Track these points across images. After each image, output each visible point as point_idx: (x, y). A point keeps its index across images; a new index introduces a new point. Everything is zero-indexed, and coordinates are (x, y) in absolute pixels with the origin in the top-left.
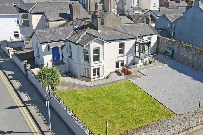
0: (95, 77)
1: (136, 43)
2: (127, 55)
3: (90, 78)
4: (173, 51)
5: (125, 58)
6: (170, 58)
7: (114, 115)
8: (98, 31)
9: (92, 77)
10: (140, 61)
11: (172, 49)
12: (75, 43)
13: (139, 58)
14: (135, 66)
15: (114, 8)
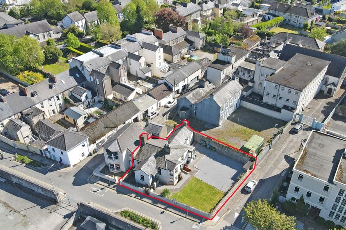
2: (185, 159)
6: (205, 148)
7: (201, 200)
10: (192, 159)
11: (204, 141)
14: (190, 164)
15: (124, 76)
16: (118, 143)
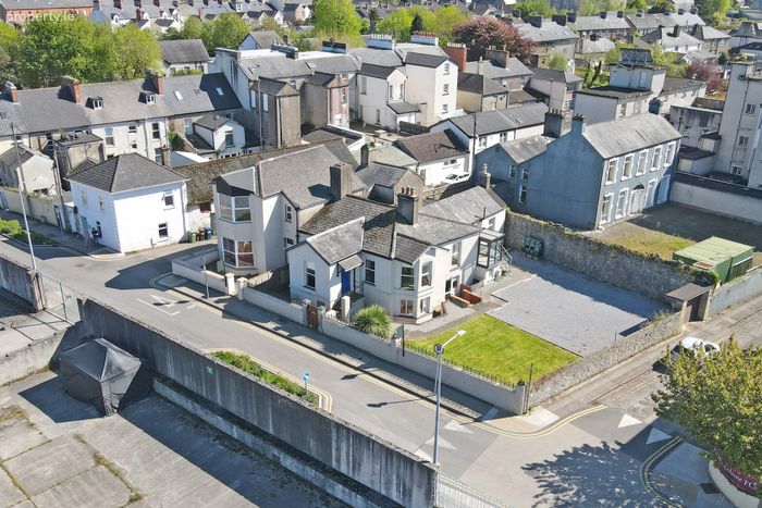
0: (422, 314)
1: (480, 239)
2: (464, 266)
3: (414, 318)
4: (542, 243)
5: (460, 272)
6: (536, 258)
8: (415, 226)
9: (419, 314)
10: (488, 273)
11: (539, 240)
12: (390, 259)
13: (486, 267)
14: (480, 284)
15: (340, 112)
16: (258, 172)
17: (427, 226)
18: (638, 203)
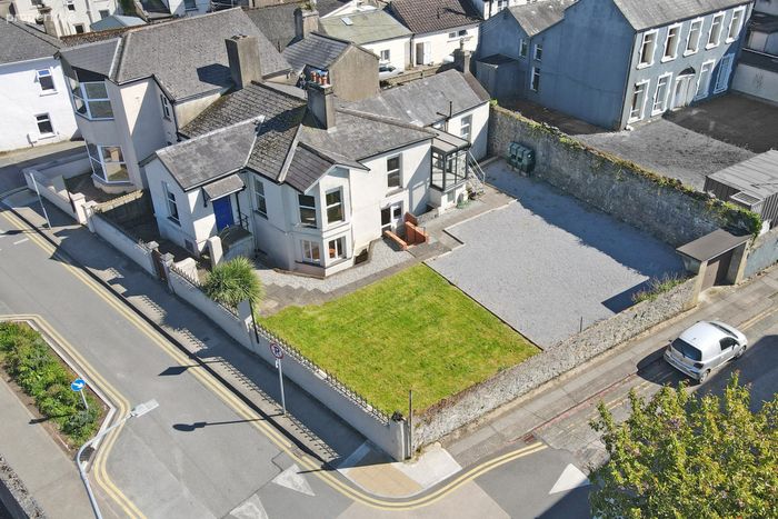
0: (334, 260)
1: (433, 149)
2: (411, 187)
3: (321, 266)
4: (533, 154)
5: (404, 196)
6: (524, 174)
7: (404, 362)
8: (329, 131)
9: (328, 261)
10: (444, 198)
11: (529, 148)
12: (276, 182)
13: (442, 190)
14: (432, 213)
17: (350, 130)
18: (684, 93)
